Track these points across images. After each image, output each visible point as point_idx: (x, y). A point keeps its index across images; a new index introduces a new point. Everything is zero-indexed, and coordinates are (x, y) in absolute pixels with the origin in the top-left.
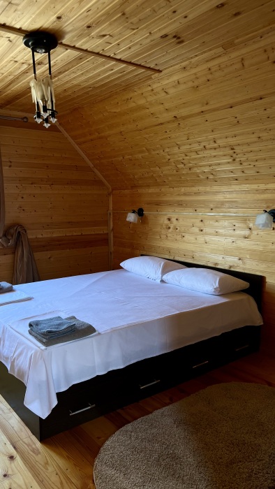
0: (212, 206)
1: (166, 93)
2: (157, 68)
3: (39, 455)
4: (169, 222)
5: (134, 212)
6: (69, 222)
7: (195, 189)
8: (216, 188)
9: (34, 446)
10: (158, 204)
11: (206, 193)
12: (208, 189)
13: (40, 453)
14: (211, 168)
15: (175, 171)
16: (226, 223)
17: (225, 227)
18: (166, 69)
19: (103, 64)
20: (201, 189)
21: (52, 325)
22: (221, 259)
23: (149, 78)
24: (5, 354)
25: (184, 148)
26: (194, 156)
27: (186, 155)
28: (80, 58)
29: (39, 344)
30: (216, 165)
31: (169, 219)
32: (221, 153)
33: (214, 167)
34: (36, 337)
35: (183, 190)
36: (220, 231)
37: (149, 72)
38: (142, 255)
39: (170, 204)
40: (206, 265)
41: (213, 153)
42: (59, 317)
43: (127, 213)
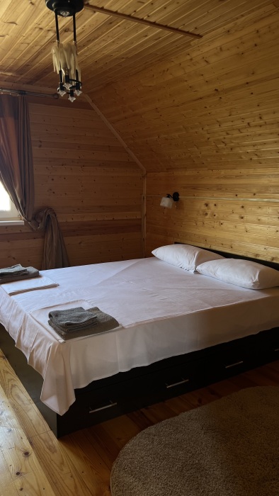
0: (255, 191)
1: (207, 62)
2: (197, 33)
3: (55, 454)
4: (206, 208)
5: (169, 196)
6: (100, 207)
7: (236, 172)
8: (260, 171)
9: (50, 443)
10: (195, 188)
11: (249, 176)
12: (251, 171)
13: (56, 451)
14: (256, 148)
15: (215, 152)
16: (270, 210)
17: (268, 215)
18: (207, 33)
19: (136, 29)
20: (244, 171)
21: (73, 317)
22: (263, 249)
23: (188, 45)
24: (25, 344)
25: (225, 126)
26: (236, 134)
27: (228, 134)
28: (110, 23)
29: (58, 337)
30: (261, 144)
31: (207, 205)
32: (268, 131)
33: (259, 147)
34: (55, 329)
35: (223, 172)
36: (263, 219)
37: (188, 38)
38: (176, 243)
39: (208, 188)
40: (245, 255)
41: (259, 131)
42: (81, 308)
43: (161, 198)
